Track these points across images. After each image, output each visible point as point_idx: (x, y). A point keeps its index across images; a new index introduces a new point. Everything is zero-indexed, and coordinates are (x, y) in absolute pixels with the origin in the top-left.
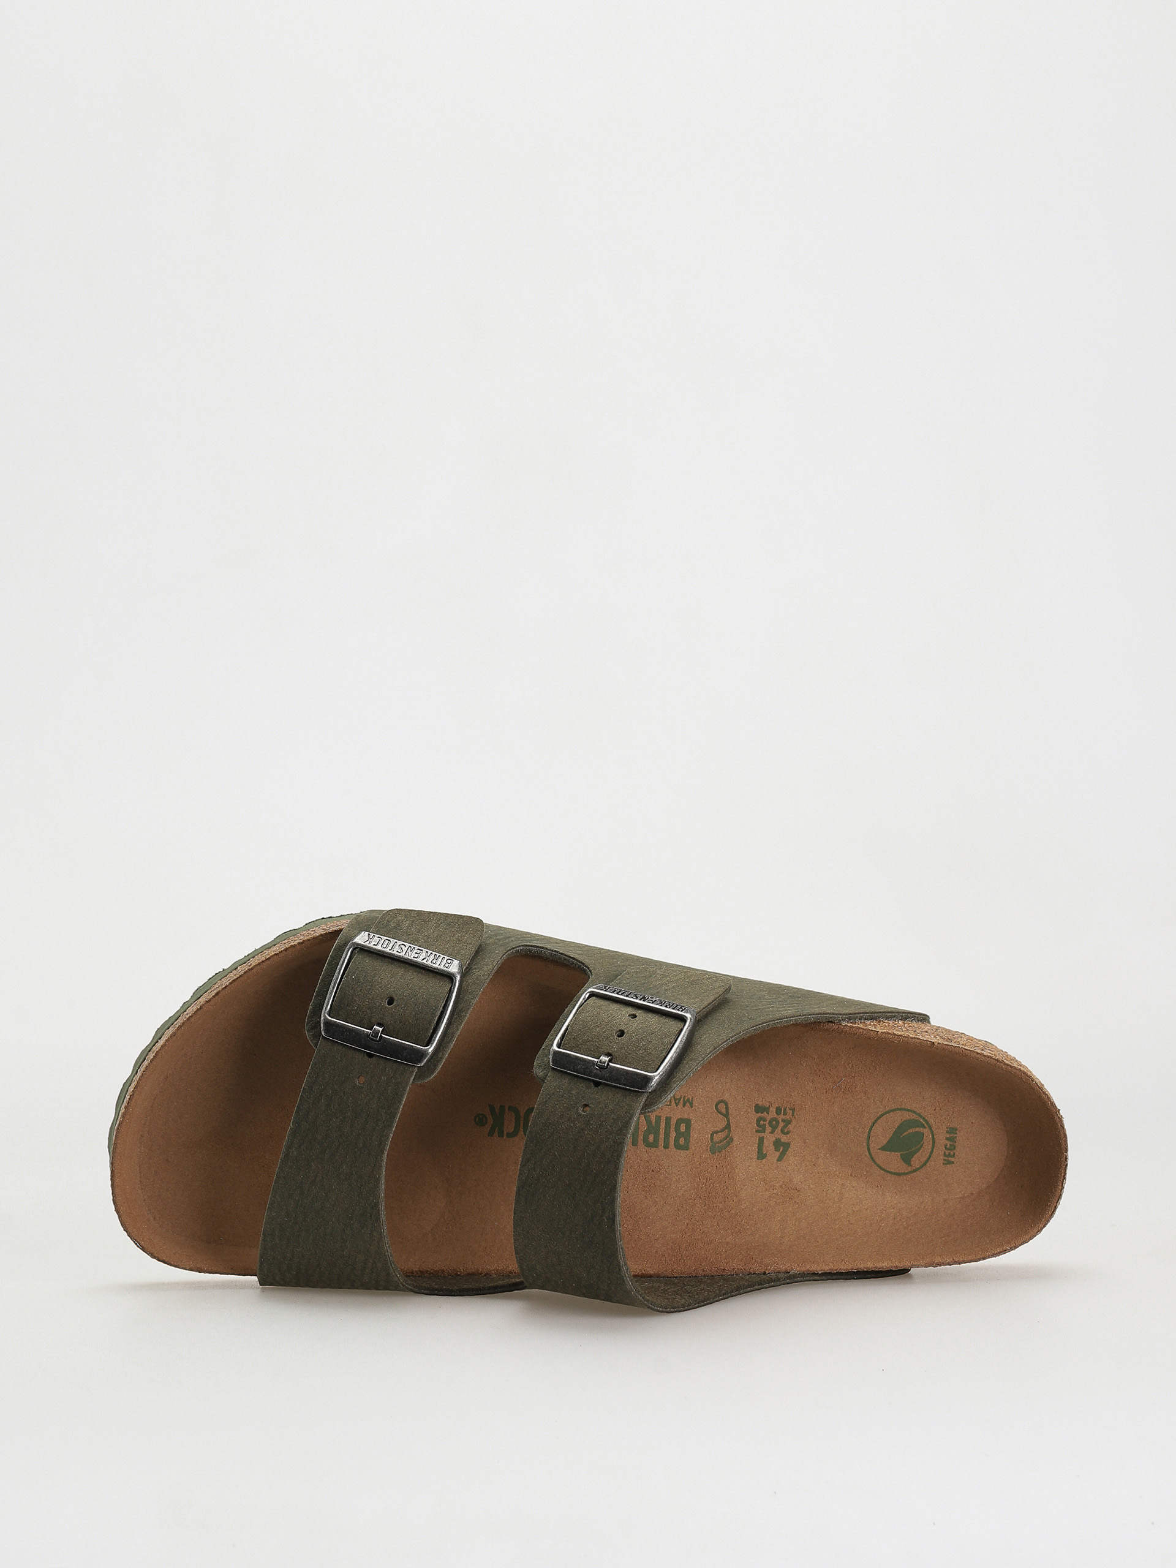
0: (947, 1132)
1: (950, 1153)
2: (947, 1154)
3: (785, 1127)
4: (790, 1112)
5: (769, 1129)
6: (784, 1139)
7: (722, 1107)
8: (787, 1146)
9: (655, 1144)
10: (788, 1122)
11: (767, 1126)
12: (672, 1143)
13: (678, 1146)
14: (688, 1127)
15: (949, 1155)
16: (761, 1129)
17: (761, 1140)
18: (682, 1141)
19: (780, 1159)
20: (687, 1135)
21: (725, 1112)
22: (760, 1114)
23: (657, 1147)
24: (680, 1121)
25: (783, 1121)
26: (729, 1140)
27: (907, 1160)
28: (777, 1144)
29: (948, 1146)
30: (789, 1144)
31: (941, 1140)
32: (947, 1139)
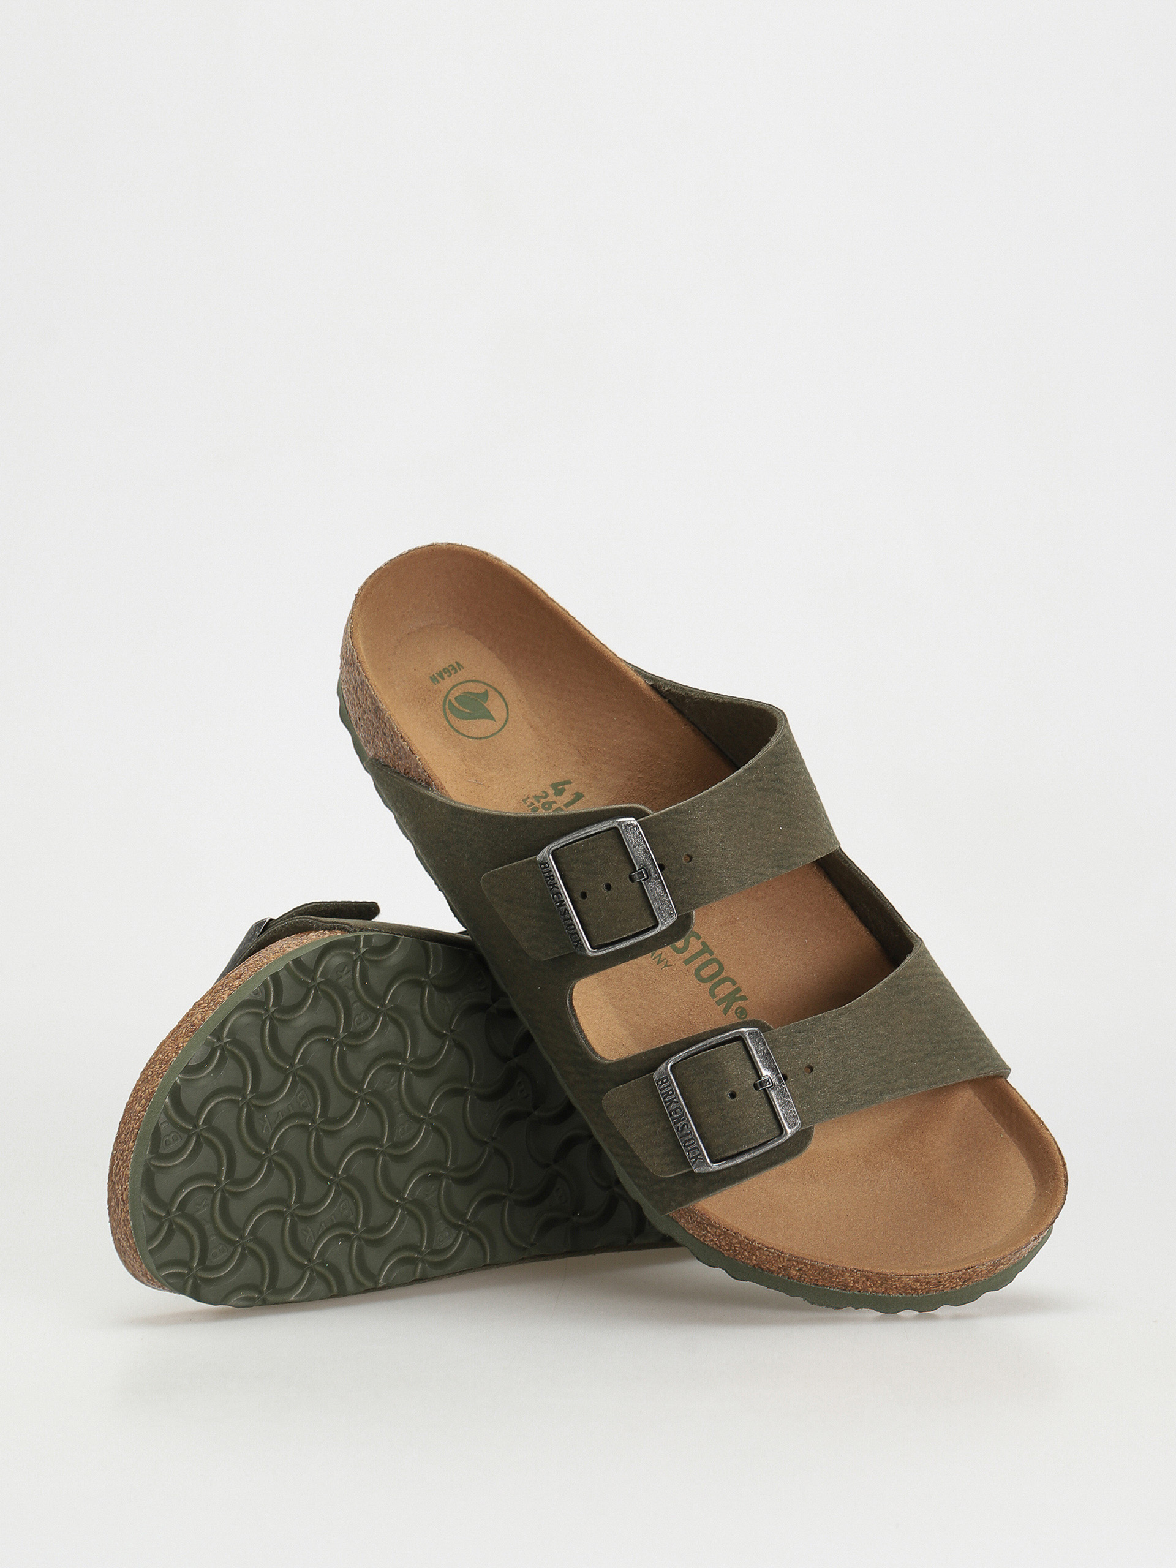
0: (439, 683)
1: (452, 670)
2: (454, 671)
3: (542, 797)
4: (528, 802)
5: (555, 806)
6: (551, 792)
10: (537, 798)
11: (553, 810)
15: (454, 668)
17: (568, 805)
25: (539, 801)
27: (485, 695)
28: (559, 793)
29: (448, 674)
30: (551, 785)
31: (448, 682)
32: (443, 679)
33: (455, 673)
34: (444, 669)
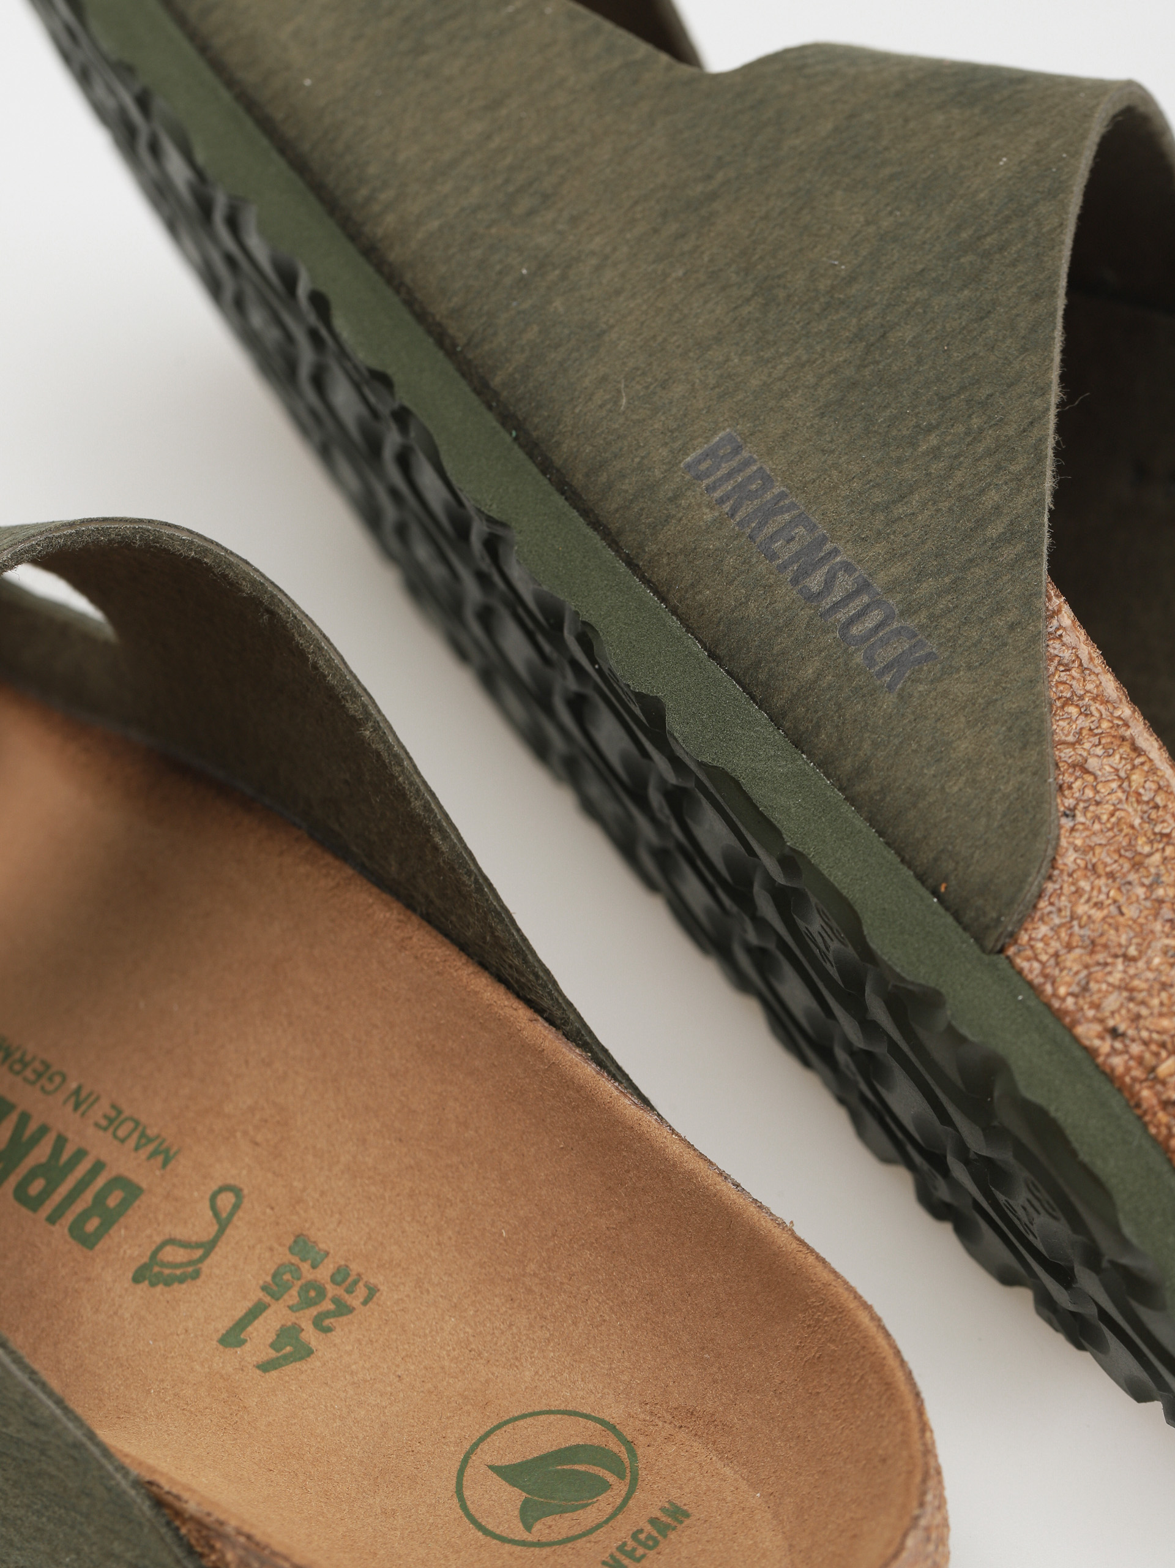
0: (662, 1509)
1: (634, 1550)
2: (628, 1548)
3: (327, 1314)
4: (361, 1292)
5: (293, 1296)
6: (310, 1335)
7: (226, 1201)
8: (304, 1352)
9: (33, 1204)
10: (342, 1309)
11: (294, 1292)
12: (70, 1216)
13: (77, 1231)
14: (125, 1205)
15: (631, 1555)
16: (275, 1288)
17: (256, 1311)
18: (93, 1224)
19: (265, 1367)
20: (110, 1220)
21: (224, 1215)
22: (295, 1260)
23: (34, 1209)
24: (119, 1182)
25: (336, 1300)
26: (191, 1273)
27: (528, 1515)
28: (288, 1335)
29: (642, 1536)
30: (310, 1352)
31: (637, 1517)
32: (653, 1521)
33: (625, 1544)
34: (656, 1543)
